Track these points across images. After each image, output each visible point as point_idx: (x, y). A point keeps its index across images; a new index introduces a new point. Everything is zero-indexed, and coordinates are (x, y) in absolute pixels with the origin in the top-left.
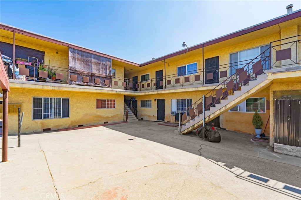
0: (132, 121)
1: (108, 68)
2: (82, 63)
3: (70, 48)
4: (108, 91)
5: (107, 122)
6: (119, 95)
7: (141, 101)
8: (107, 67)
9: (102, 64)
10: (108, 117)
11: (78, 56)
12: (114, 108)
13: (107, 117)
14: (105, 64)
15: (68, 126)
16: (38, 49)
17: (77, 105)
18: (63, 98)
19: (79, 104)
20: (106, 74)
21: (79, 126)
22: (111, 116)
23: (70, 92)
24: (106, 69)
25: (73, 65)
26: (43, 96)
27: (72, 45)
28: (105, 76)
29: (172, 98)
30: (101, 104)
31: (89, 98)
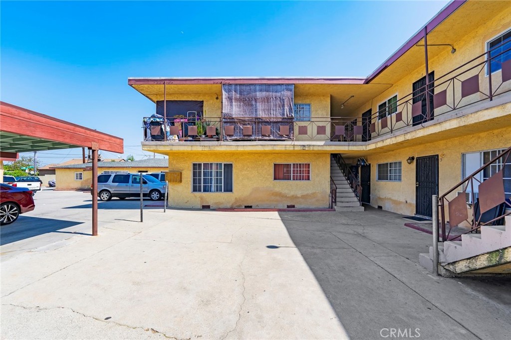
0: (345, 210)
1: (286, 103)
2: (242, 104)
3: (224, 84)
4: (285, 147)
5: (294, 206)
6: (319, 154)
7: (379, 166)
8: (284, 102)
9: (276, 98)
10: (295, 197)
11: (235, 95)
12: (309, 179)
13: (293, 196)
14: (280, 98)
15: (231, 204)
16: (196, 100)
17: (243, 173)
18: (225, 163)
19: (246, 173)
20: (284, 114)
21: (246, 207)
22: (302, 196)
23: (233, 154)
24: (283, 106)
25: (229, 110)
26: (202, 161)
27: (227, 79)
28: (280, 120)
29: (463, 151)
30: (281, 172)
31: (260, 163)
